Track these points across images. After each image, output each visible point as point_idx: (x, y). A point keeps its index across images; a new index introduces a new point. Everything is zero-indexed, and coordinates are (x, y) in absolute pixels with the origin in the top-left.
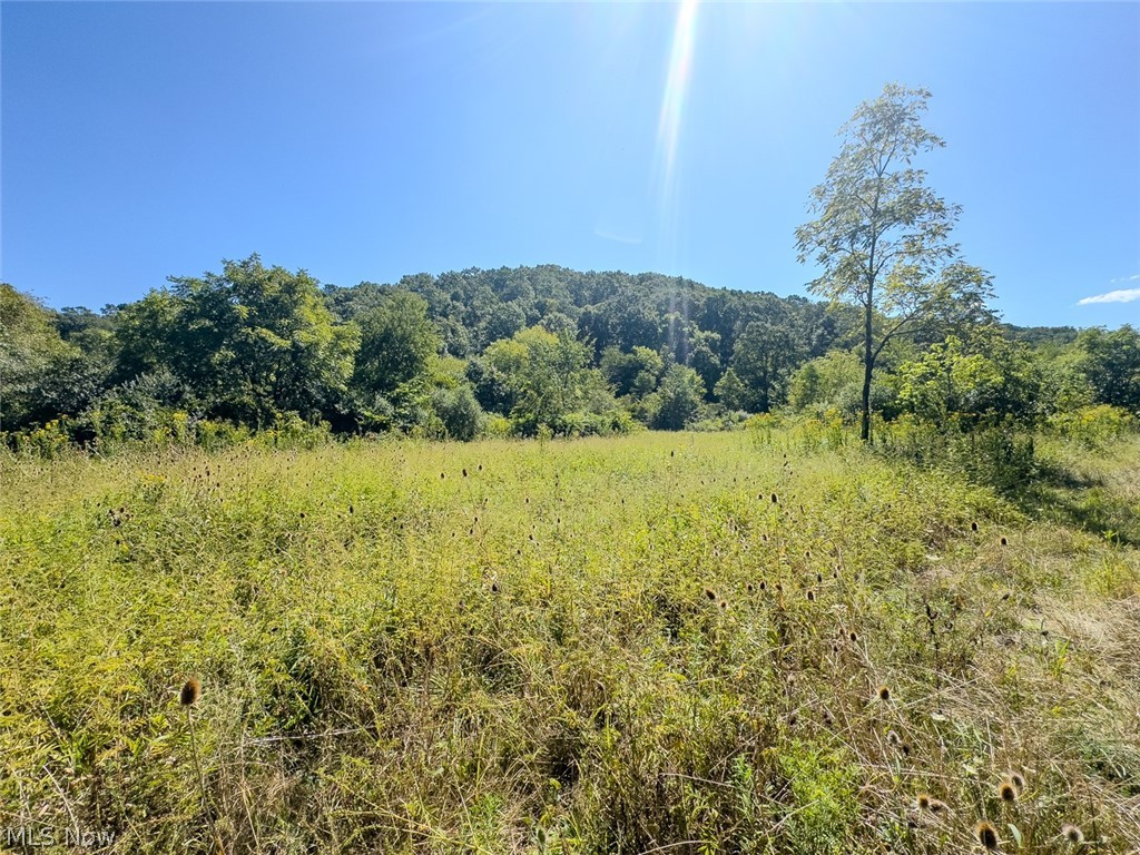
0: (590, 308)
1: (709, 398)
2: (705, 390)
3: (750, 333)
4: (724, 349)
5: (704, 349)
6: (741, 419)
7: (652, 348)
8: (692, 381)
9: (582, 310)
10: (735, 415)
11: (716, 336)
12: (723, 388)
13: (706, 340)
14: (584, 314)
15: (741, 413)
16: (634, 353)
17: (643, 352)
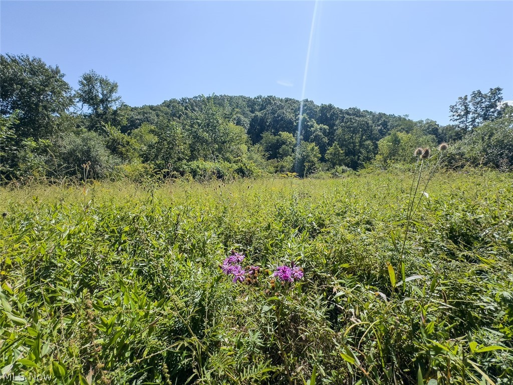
0: (258, 113)
1: (322, 160)
2: (320, 155)
3: (346, 123)
4: (330, 134)
5: (319, 134)
6: (343, 171)
7: (290, 133)
8: (313, 149)
9: (253, 115)
10: (340, 169)
11: (326, 127)
12: (331, 154)
13: (321, 129)
14: (255, 116)
15: (344, 167)
16: (280, 135)
17: (285, 135)
